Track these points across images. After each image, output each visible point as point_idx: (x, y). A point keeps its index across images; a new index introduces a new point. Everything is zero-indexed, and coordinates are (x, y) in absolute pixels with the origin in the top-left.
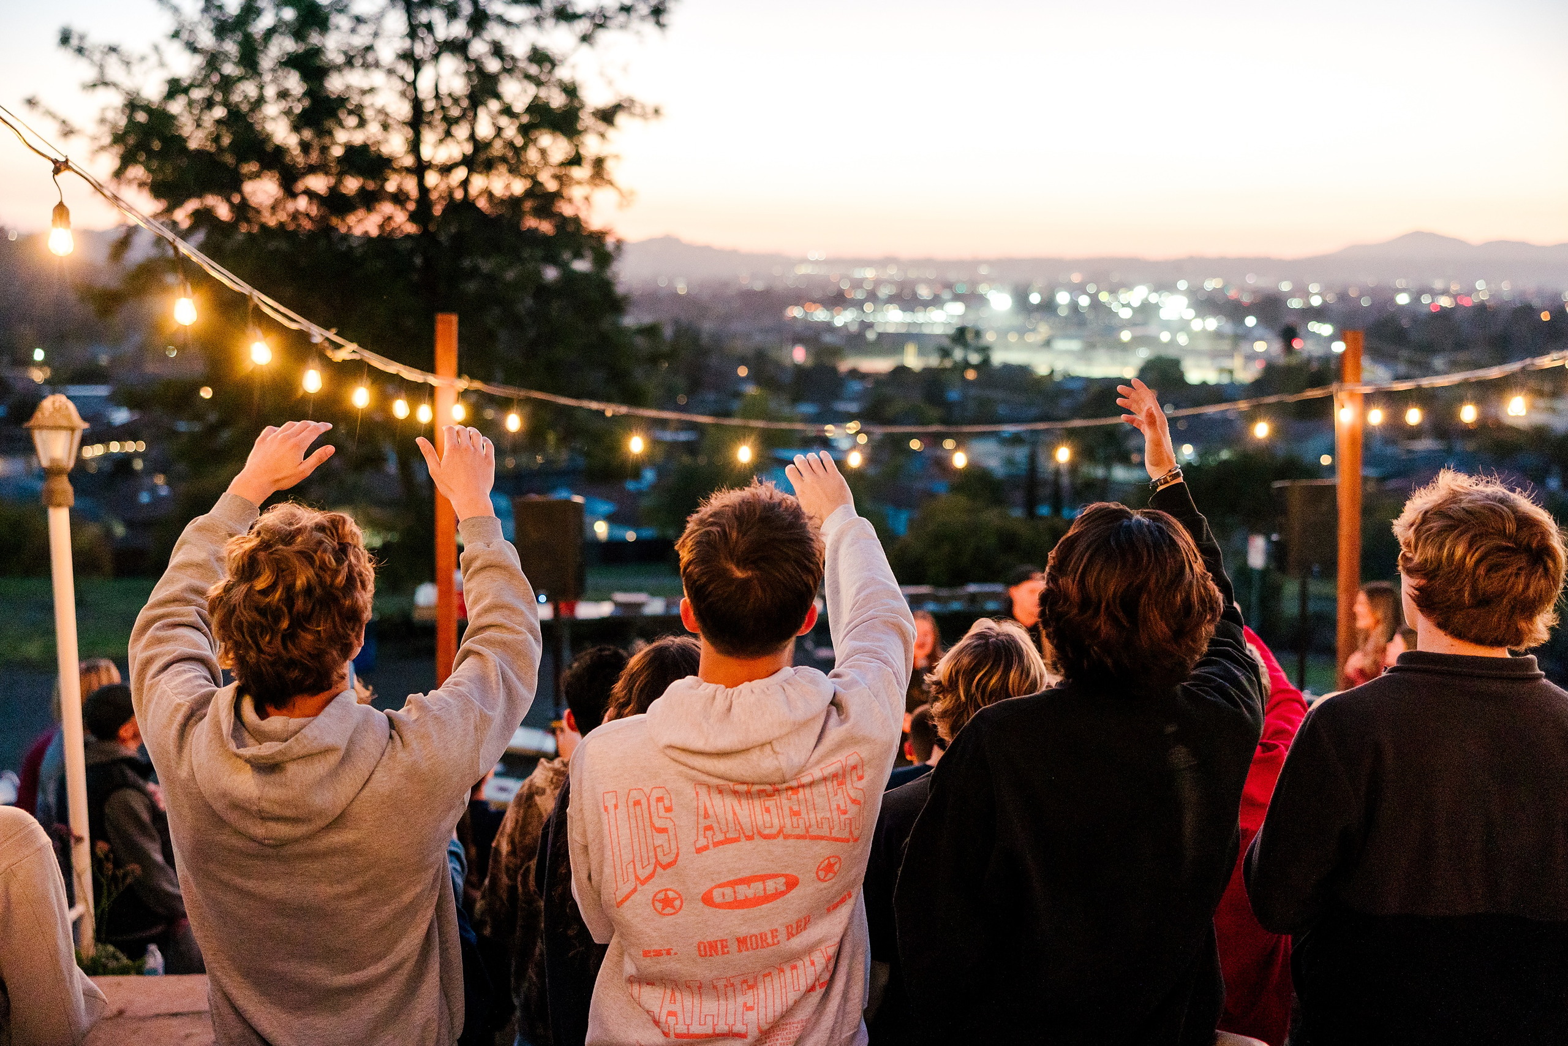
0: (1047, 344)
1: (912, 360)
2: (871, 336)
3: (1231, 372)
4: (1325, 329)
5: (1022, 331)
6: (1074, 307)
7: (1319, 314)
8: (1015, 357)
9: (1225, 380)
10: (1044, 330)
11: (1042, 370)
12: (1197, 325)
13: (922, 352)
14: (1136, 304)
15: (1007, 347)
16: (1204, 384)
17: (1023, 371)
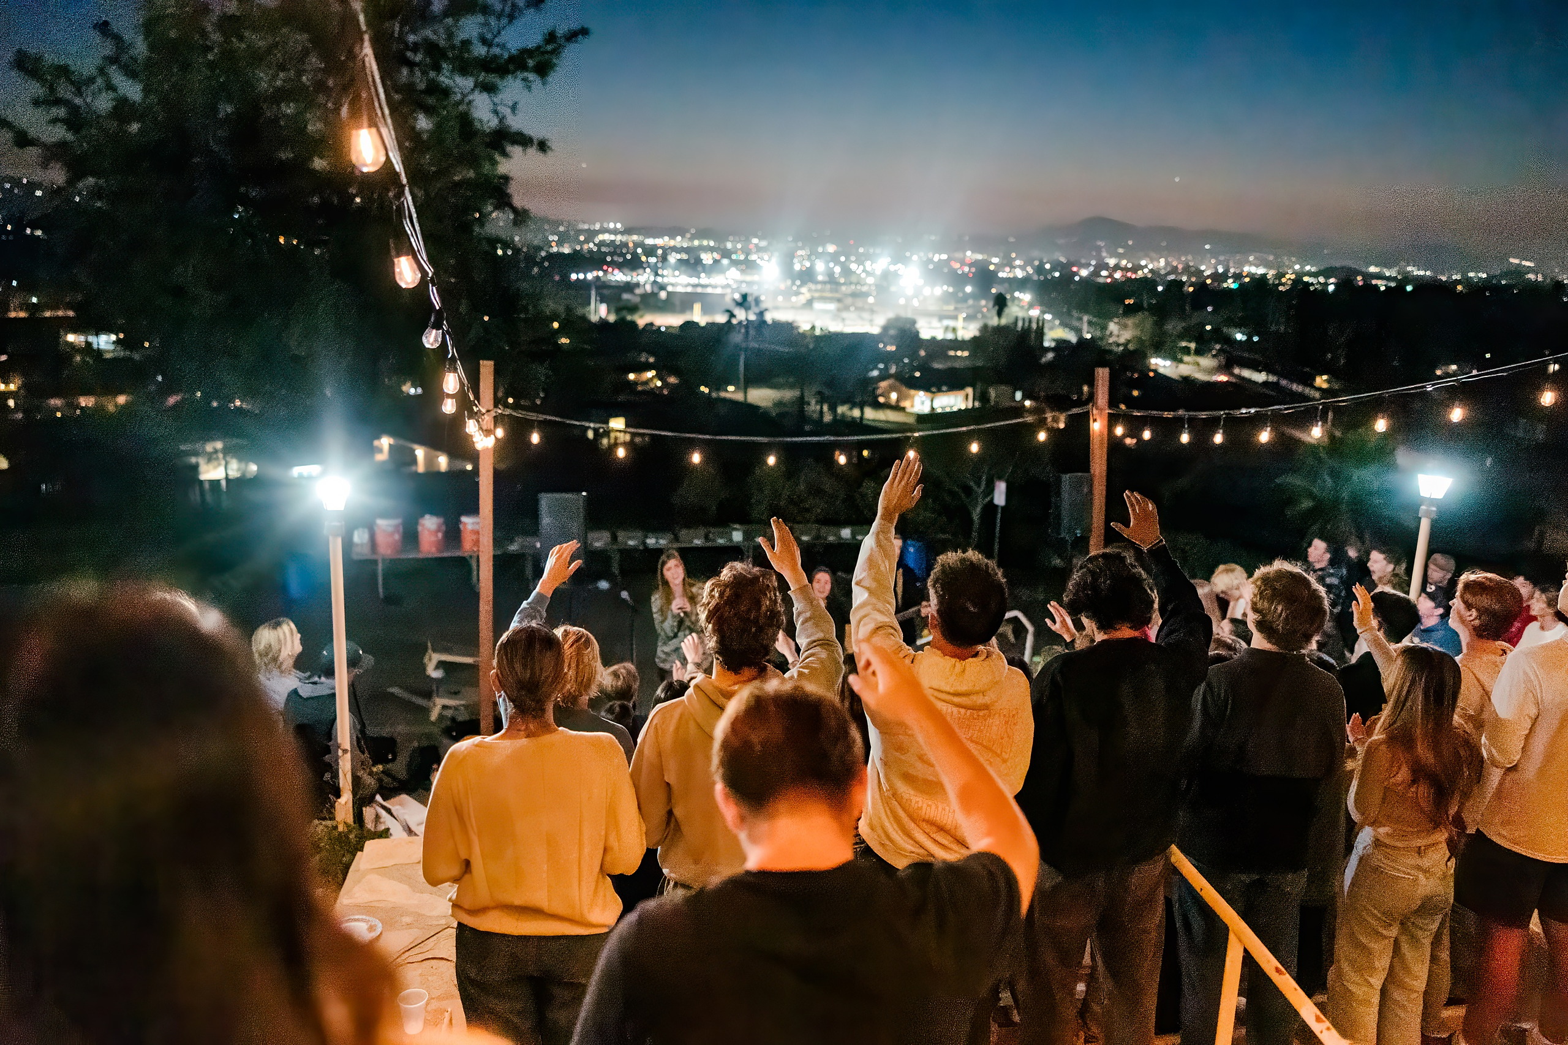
0: (809, 303)
1: (698, 316)
2: (663, 295)
3: (954, 330)
4: (1026, 297)
5: (788, 293)
6: (830, 274)
7: (1022, 284)
8: (783, 316)
9: (950, 336)
10: (806, 293)
11: (805, 327)
12: (927, 291)
13: (705, 311)
14: (878, 272)
15: (776, 308)
16: (934, 339)
17: (789, 327)
